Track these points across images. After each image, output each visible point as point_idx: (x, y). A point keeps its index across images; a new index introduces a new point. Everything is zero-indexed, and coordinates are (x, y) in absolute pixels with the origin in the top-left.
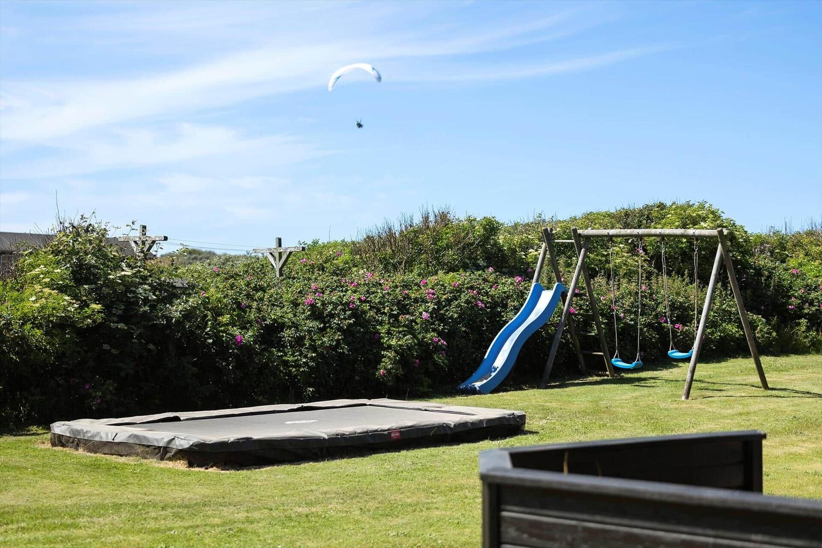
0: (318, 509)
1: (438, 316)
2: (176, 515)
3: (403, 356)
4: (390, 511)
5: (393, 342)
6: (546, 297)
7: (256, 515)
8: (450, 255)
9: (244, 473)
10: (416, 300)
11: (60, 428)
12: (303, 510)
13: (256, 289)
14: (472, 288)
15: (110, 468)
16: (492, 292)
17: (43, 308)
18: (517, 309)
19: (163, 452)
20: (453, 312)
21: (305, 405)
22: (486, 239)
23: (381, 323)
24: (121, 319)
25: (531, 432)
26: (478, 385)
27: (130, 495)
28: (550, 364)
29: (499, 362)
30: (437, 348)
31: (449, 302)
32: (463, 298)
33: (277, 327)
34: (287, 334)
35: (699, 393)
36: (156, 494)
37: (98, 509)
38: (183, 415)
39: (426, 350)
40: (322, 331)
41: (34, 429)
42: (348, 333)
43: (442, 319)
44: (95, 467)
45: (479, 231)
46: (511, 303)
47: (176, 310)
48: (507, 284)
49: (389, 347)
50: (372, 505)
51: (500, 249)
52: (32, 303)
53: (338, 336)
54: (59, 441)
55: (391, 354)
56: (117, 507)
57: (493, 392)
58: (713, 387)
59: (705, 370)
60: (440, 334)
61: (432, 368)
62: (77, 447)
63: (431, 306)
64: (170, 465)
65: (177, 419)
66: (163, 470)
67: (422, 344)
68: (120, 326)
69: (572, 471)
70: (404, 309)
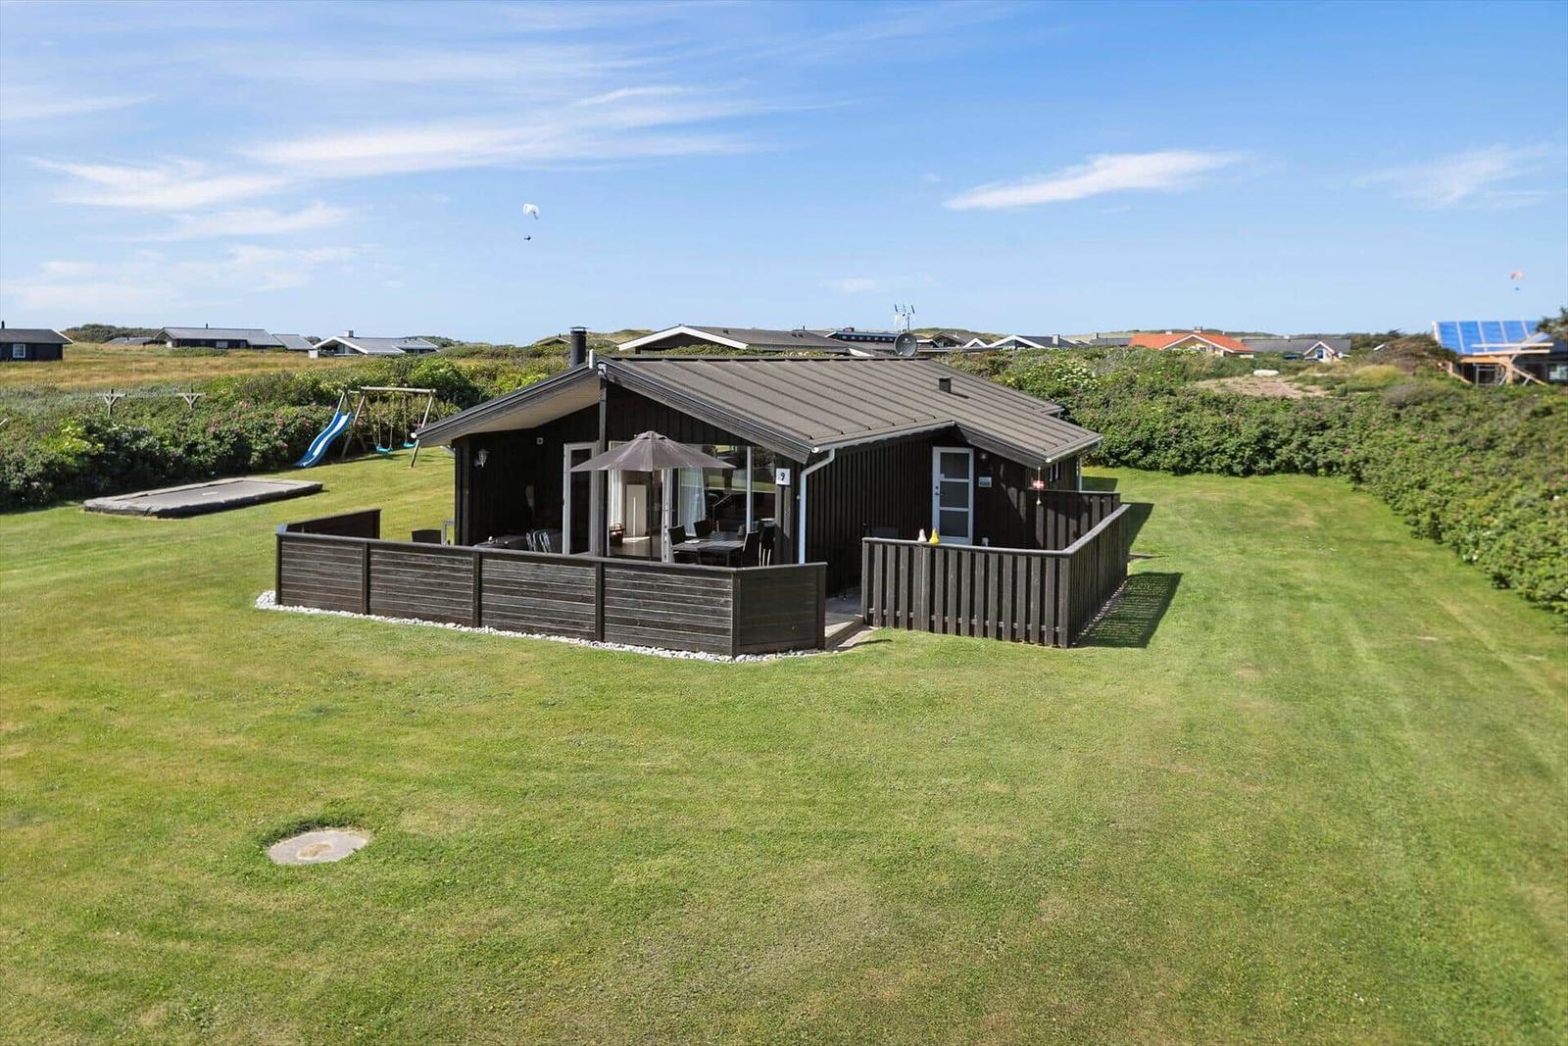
0: (222, 534)
1: (283, 432)
2: (160, 541)
3: (264, 454)
4: (253, 533)
5: (258, 448)
6: (344, 419)
7: (195, 538)
8: (293, 396)
9: (185, 520)
10: (272, 425)
11: (89, 503)
12: (216, 535)
13: (183, 424)
14: (303, 416)
15: (121, 522)
16: (314, 417)
17: (72, 448)
18: (327, 425)
19: (146, 513)
20: (291, 430)
21: (211, 483)
22: (313, 387)
23: (252, 438)
24: (113, 449)
25: (327, 491)
26: (304, 464)
27: (136, 533)
28: (344, 451)
29: (316, 453)
30: (282, 448)
31: (289, 425)
32: (298, 421)
33: (195, 444)
34: (200, 448)
35: (419, 463)
36: (147, 532)
37: (125, 540)
38: (149, 493)
39: (277, 450)
40: (220, 445)
41: (71, 503)
42: (233, 445)
43: (286, 433)
44: (114, 521)
45: (309, 383)
46: (324, 423)
47: (143, 444)
48: (325, 411)
49: (256, 450)
50: (245, 531)
51: (322, 391)
52: (67, 445)
53: (228, 447)
54: (90, 509)
55: (257, 454)
56: (133, 538)
57: (312, 467)
58: (428, 459)
59: (423, 451)
60: (284, 441)
61: (279, 457)
62: (99, 511)
63: (280, 427)
64: (149, 518)
65: (146, 495)
66: (147, 521)
67: (275, 447)
68: (113, 452)
69: (306, 532)
70: (264, 430)
